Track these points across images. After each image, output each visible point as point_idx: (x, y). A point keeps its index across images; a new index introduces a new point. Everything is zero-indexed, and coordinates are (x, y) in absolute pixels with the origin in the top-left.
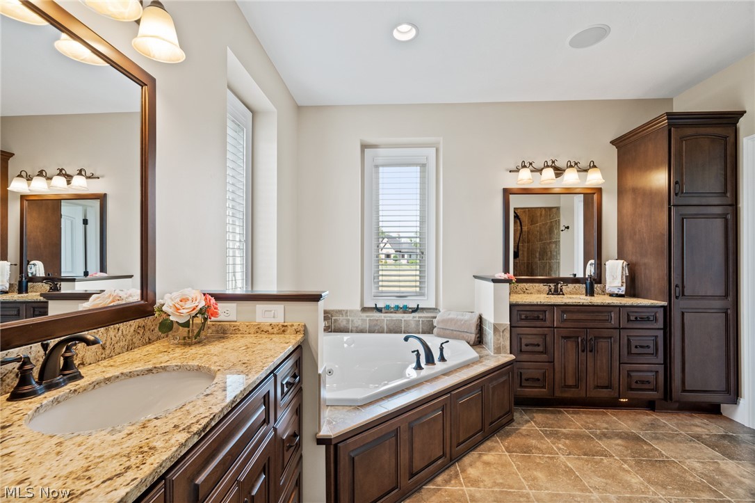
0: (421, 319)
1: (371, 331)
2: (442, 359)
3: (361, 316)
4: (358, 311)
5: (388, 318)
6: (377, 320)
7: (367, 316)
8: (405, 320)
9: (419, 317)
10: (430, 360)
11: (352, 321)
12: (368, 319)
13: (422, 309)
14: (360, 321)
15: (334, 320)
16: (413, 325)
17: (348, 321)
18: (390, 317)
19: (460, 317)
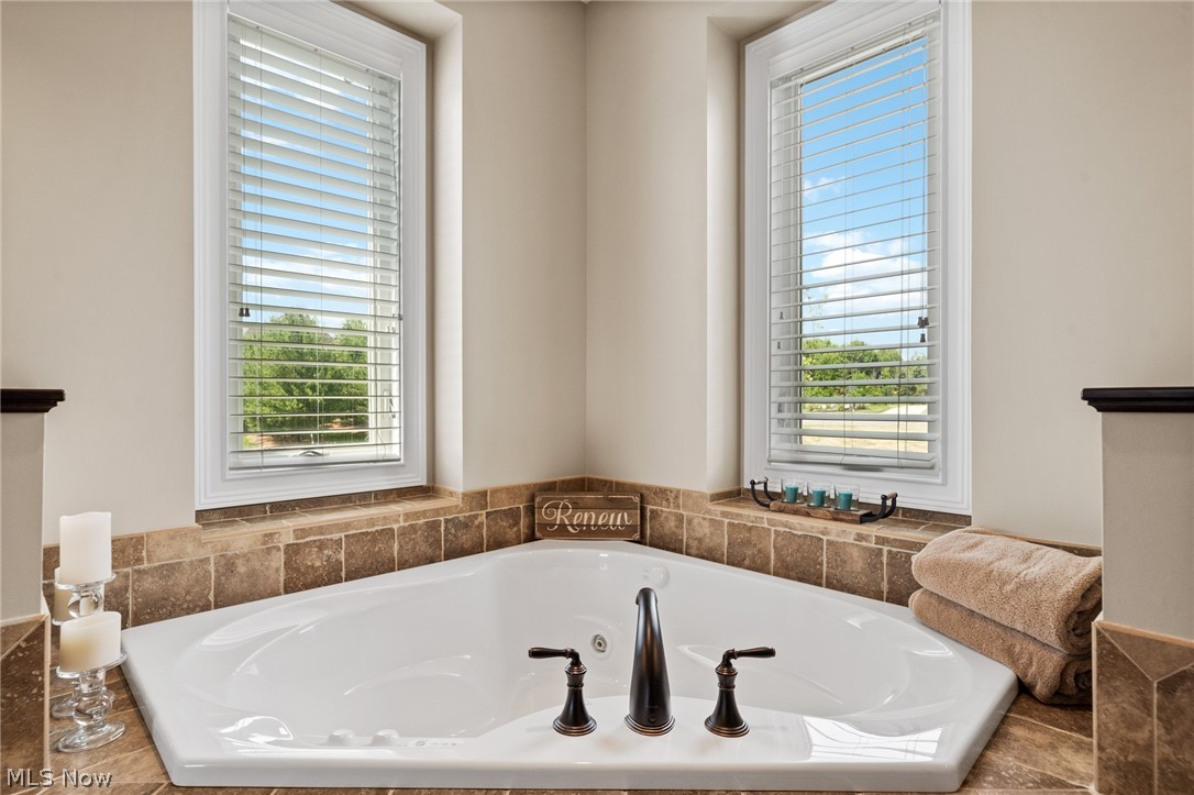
0: (885, 549)
1: (735, 561)
2: (727, 720)
3: (709, 512)
4: (702, 495)
5: (781, 529)
6: (750, 529)
7: (724, 514)
8: (830, 543)
9: (881, 540)
10: (651, 708)
11: (690, 522)
12: (727, 521)
13: (907, 511)
14: (706, 524)
15: (652, 511)
16: (857, 563)
17: (680, 518)
18: (785, 525)
19: (1009, 565)
